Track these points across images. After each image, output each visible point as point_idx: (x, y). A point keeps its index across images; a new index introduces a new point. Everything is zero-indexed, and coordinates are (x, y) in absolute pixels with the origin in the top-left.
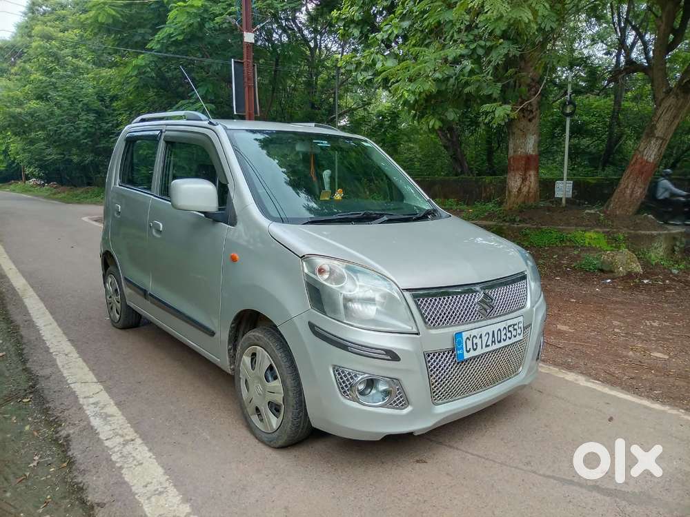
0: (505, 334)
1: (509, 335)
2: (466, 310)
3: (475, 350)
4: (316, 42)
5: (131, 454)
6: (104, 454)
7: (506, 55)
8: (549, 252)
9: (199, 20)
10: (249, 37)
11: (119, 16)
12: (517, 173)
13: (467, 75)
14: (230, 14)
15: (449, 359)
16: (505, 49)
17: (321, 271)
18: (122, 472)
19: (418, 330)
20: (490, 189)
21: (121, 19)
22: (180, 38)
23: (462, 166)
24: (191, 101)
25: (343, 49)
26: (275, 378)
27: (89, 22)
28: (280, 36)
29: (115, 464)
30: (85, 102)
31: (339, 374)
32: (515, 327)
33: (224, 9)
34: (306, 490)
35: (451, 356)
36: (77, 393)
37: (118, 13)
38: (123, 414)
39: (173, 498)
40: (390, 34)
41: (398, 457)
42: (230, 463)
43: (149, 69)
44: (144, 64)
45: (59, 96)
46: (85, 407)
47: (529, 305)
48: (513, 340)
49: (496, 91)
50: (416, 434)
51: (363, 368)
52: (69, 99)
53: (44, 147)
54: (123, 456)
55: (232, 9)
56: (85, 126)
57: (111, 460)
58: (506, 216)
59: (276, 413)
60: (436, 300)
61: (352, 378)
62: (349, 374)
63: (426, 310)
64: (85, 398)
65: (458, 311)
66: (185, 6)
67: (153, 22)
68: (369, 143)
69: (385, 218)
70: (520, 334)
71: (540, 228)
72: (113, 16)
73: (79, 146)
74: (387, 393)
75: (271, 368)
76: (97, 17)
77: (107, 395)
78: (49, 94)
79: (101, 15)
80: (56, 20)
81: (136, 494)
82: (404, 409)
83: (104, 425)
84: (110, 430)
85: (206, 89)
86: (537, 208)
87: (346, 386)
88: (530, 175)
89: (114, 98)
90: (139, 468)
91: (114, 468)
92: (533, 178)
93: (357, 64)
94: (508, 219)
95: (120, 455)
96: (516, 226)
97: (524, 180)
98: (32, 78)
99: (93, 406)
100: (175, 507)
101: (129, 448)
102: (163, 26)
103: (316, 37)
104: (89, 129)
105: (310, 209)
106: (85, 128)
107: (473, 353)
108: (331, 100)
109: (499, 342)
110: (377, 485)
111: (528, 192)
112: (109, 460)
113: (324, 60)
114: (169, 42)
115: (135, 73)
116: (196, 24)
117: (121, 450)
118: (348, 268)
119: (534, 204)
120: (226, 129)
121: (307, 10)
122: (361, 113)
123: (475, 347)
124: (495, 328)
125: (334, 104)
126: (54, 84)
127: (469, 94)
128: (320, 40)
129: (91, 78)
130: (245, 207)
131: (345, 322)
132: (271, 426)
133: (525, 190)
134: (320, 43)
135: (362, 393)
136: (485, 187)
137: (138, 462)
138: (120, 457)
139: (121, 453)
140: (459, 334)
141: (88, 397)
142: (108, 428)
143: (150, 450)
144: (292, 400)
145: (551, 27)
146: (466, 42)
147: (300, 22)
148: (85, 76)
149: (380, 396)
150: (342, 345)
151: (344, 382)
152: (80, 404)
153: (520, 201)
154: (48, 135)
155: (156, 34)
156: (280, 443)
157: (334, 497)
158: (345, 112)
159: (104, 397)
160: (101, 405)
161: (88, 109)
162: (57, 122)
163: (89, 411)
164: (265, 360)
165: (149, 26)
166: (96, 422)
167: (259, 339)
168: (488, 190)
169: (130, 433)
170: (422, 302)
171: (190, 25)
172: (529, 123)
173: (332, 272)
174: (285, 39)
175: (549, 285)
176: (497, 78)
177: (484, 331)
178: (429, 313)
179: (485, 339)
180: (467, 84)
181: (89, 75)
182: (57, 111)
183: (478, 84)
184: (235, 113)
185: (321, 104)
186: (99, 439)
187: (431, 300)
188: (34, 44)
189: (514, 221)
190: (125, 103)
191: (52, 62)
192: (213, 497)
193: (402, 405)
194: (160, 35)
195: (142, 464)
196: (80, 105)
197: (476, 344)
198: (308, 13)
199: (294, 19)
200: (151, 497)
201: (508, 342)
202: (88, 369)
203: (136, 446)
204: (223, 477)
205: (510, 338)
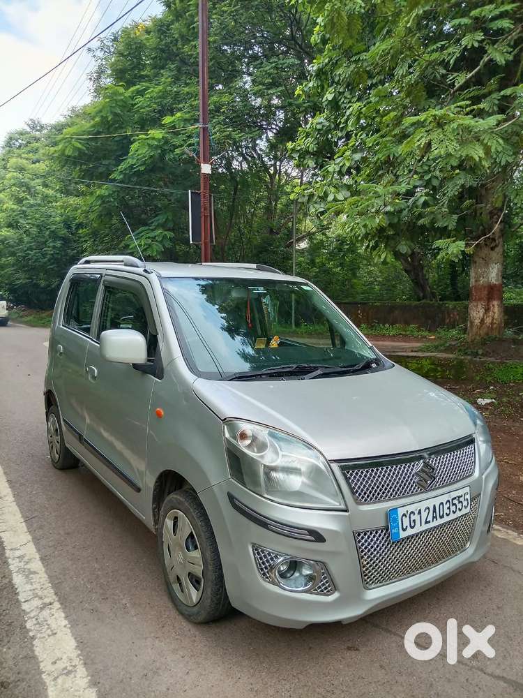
0: (449, 508)
1: (453, 508)
2: (402, 481)
3: (412, 527)
4: (275, 168)
5: (46, 621)
6: (20, 619)
7: (463, 186)
8: (515, 388)
9: (160, 151)
10: (206, 169)
11: (84, 148)
12: (479, 304)
13: (420, 206)
14: (190, 145)
15: (383, 538)
16: (462, 179)
17: (243, 436)
18: (34, 643)
19: (346, 505)
20: (454, 315)
21: (86, 152)
22: (142, 168)
23: (423, 290)
24: (151, 228)
25: (302, 174)
26: (196, 548)
27: (56, 155)
28: (241, 163)
29: (28, 633)
30: (52, 230)
31: (259, 554)
32: (461, 499)
33: (183, 140)
34: (222, 678)
35: (385, 534)
36: (5, 544)
37: (83, 145)
38: (46, 572)
39: (81, 678)
40: (341, 167)
41: (327, 641)
42: (146, 638)
43: (112, 200)
44: (107, 194)
45: (29, 224)
46: (10, 561)
47: (477, 474)
48: (459, 514)
49: (452, 222)
50: (344, 623)
51: (285, 549)
52: (38, 226)
53: (14, 272)
54: (38, 623)
55: (192, 141)
56: (52, 252)
57: (25, 627)
58: (467, 349)
59: (197, 586)
60: (367, 472)
61: (272, 559)
62: (269, 554)
63: (356, 484)
64: (12, 549)
65: (393, 484)
66: (145, 139)
67: (118, 154)
68: (310, 287)
69: (319, 372)
70: (466, 507)
71: (504, 363)
72: (79, 149)
73: (46, 272)
74: (310, 578)
75: (191, 535)
76: (64, 150)
77: (33, 546)
78: (19, 222)
79: (68, 149)
80: (29, 152)
81: (44, 672)
82: (330, 595)
83: (24, 584)
84: (31, 590)
85: (166, 217)
86: (502, 340)
87: (266, 568)
88: (493, 306)
89: (80, 226)
90: (51, 640)
91: (26, 637)
92: (496, 309)
93: (309, 196)
94: (469, 351)
95: (35, 622)
96: (478, 359)
97: (487, 310)
98: (5, 207)
99: (18, 560)
100: (81, 692)
101: (46, 613)
102: (125, 158)
103: (275, 163)
104: (56, 256)
105: (245, 357)
106: (52, 254)
107: (410, 532)
108: (290, 224)
109: (442, 517)
110: (300, 676)
111: (492, 323)
112: (23, 627)
113: (283, 186)
114: (131, 173)
115: (99, 203)
116: (157, 156)
117: (38, 616)
118: (271, 435)
119: (498, 336)
120: (160, 277)
121: (267, 137)
122: (319, 237)
123: (412, 525)
124: (437, 502)
125: (292, 228)
126: (24, 212)
127: (423, 226)
128: (280, 166)
129: (60, 206)
130: (172, 361)
131: (266, 496)
132: (191, 598)
133: (488, 321)
134: (280, 169)
135: (283, 575)
136: (448, 313)
137: (52, 631)
138: (35, 625)
139: (37, 619)
140: (395, 510)
141: (15, 549)
142: (29, 587)
143: (66, 617)
144: (211, 576)
145: (507, 161)
146: (420, 173)
147: (260, 150)
148: (54, 204)
149: (303, 581)
150: (263, 522)
151: (264, 563)
152: (6, 558)
153: (482, 332)
154: (17, 260)
155: (119, 165)
156: (200, 619)
157: (251, 690)
158: (304, 236)
159: (31, 550)
160: (26, 559)
161: (54, 235)
162: (25, 249)
163: (14, 565)
164: (186, 527)
165: (113, 158)
166: (18, 580)
167: (180, 503)
168: (452, 316)
169: (50, 595)
170: (351, 475)
171: (151, 157)
172: (491, 252)
173: (254, 438)
174: (245, 166)
175: (514, 426)
176: (453, 210)
177: (423, 506)
178: (359, 487)
179: (424, 515)
180: (420, 216)
181: (58, 204)
182: (26, 239)
183: (432, 216)
184: (191, 242)
185: (279, 229)
186: (18, 601)
187: (362, 473)
188: (8, 176)
189: (476, 354)
190: (90, 231)
191: (24, 192)
192: (122, 681)
193: (328, 591)
194: (123, 166)
195: (55, 634)
196: (48, 233)
197: (414, 521)
198: (268, 140)
199: (255, 145)
200: (58, 677)
201: (452, 517)
202: (20, 516)
203: (54, 611)
204: (136, 656)
205: (454, 512)
